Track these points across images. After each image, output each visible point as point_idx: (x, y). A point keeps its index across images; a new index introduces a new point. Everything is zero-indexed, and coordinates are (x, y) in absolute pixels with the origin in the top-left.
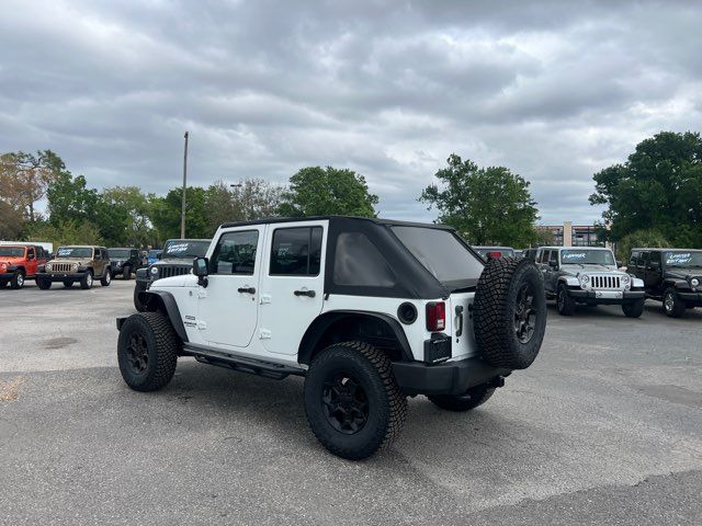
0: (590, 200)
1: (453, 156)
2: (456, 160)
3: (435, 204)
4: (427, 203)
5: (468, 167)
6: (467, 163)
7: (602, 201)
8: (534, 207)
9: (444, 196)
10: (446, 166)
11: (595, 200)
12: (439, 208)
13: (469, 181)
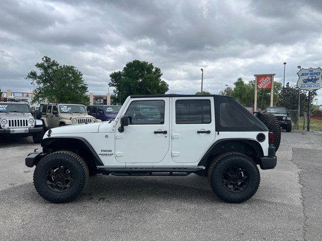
0: (109, 84)
1: (46, 57)
2: (48, 60)
3: (35, 81)
4: (31, 80)
5: (54, 64)
6: (54, 61)
7: (113, 85)
8: (87, 86)
9: (40, 77)
10: (41, 62)
11: (111, 85)
12: (38, 83)
13: (54, 71)
